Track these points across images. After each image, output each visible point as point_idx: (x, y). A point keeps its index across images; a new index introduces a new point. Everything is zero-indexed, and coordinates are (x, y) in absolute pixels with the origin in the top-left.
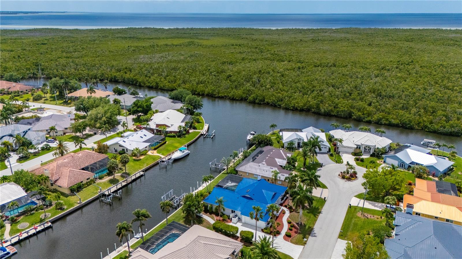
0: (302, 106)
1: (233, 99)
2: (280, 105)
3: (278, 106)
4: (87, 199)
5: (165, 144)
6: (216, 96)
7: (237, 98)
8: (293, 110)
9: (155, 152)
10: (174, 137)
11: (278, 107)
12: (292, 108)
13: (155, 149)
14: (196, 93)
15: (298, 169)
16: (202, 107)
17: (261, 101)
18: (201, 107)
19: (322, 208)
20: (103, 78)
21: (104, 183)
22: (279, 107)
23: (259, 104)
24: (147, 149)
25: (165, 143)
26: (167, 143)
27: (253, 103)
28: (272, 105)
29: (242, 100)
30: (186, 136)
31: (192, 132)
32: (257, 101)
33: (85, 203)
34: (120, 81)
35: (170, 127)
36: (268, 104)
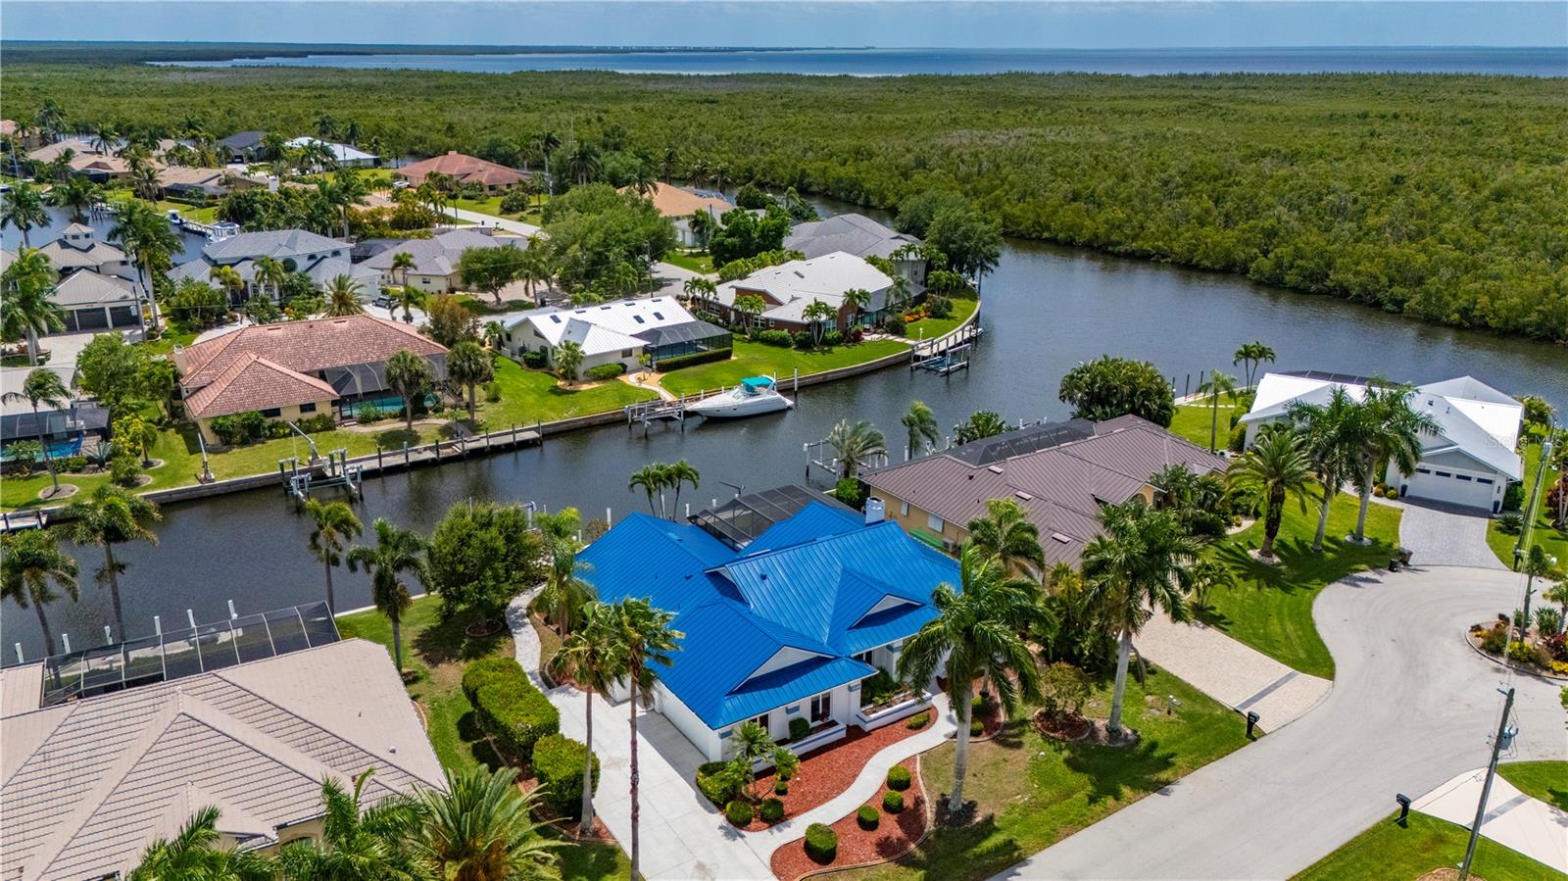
0: (1510, 309)
1: (1189, 268)
2: (1399, 303)
3: (1389, 307)
4: (244, 474)
5: (724, 362)
6: (1122, 248)
7: (1207, 263)
8: (1458, 327)
9: (656, 377)
10: (783, 343)
11: (1388, 312)
12: (1456, 316)
13: (662, 368)
14: (1046, 235)
15: (1229, 551)
16: (997, 264)
17: (1312, 277)
18: (993, 267)
19: (1194, 766)
20: (768, 179)
21: (359, 439)
22: (1398, 310)
23: (1299, 292)
24: (628, 361)
25: (727, 355)
26: (733, 358)
27: (1273, 285)
28: (1358, 301)
29: (1229, 270)
30: (835, 349)
31: (871, 342)
32: (1291, 278)
33: (229, 485)
34: (814, 188)
35: (780, 304)
36: (1340, 295)
